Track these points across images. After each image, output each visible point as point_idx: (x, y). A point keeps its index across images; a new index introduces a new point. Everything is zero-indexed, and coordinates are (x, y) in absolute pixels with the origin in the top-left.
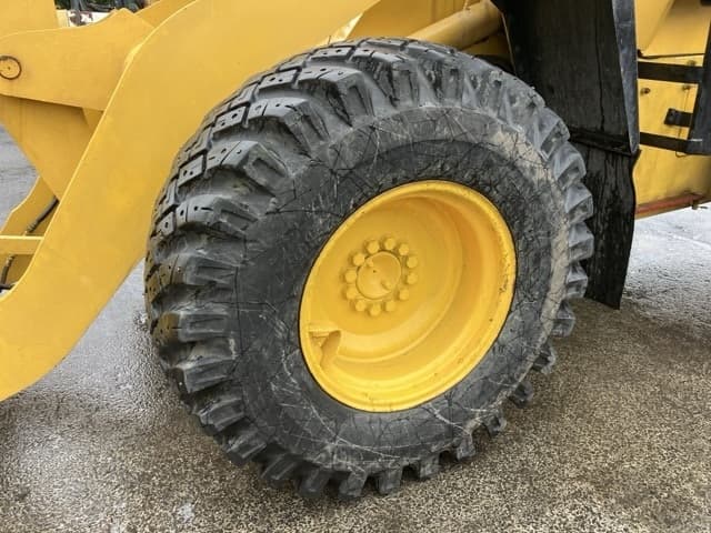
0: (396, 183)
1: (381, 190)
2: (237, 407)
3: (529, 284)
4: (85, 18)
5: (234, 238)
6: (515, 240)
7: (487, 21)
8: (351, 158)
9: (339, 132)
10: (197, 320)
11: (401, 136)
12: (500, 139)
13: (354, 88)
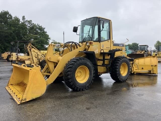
0: (81, 65)
1: (80, 66)
2: (72, 80)
3: (90, 74)
4: (18, 54)
5: (72, 68)
6: (89, 70)
7: (85, 56)
8: (79, 63)
9: (78, 62)
10: (70, 73)
11: (82, 62)
12: (87, 63)
13: (79, 59)
